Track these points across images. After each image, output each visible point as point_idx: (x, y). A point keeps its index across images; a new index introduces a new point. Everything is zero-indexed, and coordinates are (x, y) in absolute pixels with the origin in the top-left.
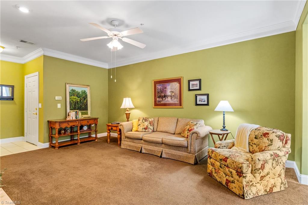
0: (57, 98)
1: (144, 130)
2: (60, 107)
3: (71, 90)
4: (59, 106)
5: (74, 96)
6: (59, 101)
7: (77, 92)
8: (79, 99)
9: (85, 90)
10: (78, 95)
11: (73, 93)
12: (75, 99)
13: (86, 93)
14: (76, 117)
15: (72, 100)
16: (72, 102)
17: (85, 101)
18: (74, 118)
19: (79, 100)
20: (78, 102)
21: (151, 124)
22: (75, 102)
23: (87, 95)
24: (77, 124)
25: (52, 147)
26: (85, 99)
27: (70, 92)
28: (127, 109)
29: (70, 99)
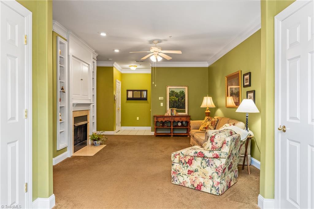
0: (160, 98)
1: (204, 129)
2: (162, 106)
3: (171, 92)
4: (162, 104)
5: (173, 96)
6: (161, 101)
7: (176, 93)
8: (178, 98)
9: (183, 90)
10: (177, 95)
11: (172, 93)
12: (174, 98)
13: (184, 93)
14: (172, 114)
15: (172, 100)
16: (171, 101)
17: (183, 101)
18: (170, 115)
19: (177, 100)
20: (176, 101)
21: (212, 124)
22: (174, 101)
23: (185, 95)
24: (170, 119)
25: (157, 136)
26: (182, 99)
27: (170, 93)
28: (207, 108)
29: (170, 98)
